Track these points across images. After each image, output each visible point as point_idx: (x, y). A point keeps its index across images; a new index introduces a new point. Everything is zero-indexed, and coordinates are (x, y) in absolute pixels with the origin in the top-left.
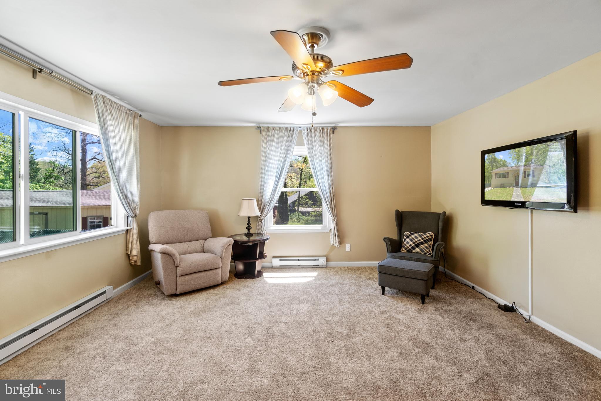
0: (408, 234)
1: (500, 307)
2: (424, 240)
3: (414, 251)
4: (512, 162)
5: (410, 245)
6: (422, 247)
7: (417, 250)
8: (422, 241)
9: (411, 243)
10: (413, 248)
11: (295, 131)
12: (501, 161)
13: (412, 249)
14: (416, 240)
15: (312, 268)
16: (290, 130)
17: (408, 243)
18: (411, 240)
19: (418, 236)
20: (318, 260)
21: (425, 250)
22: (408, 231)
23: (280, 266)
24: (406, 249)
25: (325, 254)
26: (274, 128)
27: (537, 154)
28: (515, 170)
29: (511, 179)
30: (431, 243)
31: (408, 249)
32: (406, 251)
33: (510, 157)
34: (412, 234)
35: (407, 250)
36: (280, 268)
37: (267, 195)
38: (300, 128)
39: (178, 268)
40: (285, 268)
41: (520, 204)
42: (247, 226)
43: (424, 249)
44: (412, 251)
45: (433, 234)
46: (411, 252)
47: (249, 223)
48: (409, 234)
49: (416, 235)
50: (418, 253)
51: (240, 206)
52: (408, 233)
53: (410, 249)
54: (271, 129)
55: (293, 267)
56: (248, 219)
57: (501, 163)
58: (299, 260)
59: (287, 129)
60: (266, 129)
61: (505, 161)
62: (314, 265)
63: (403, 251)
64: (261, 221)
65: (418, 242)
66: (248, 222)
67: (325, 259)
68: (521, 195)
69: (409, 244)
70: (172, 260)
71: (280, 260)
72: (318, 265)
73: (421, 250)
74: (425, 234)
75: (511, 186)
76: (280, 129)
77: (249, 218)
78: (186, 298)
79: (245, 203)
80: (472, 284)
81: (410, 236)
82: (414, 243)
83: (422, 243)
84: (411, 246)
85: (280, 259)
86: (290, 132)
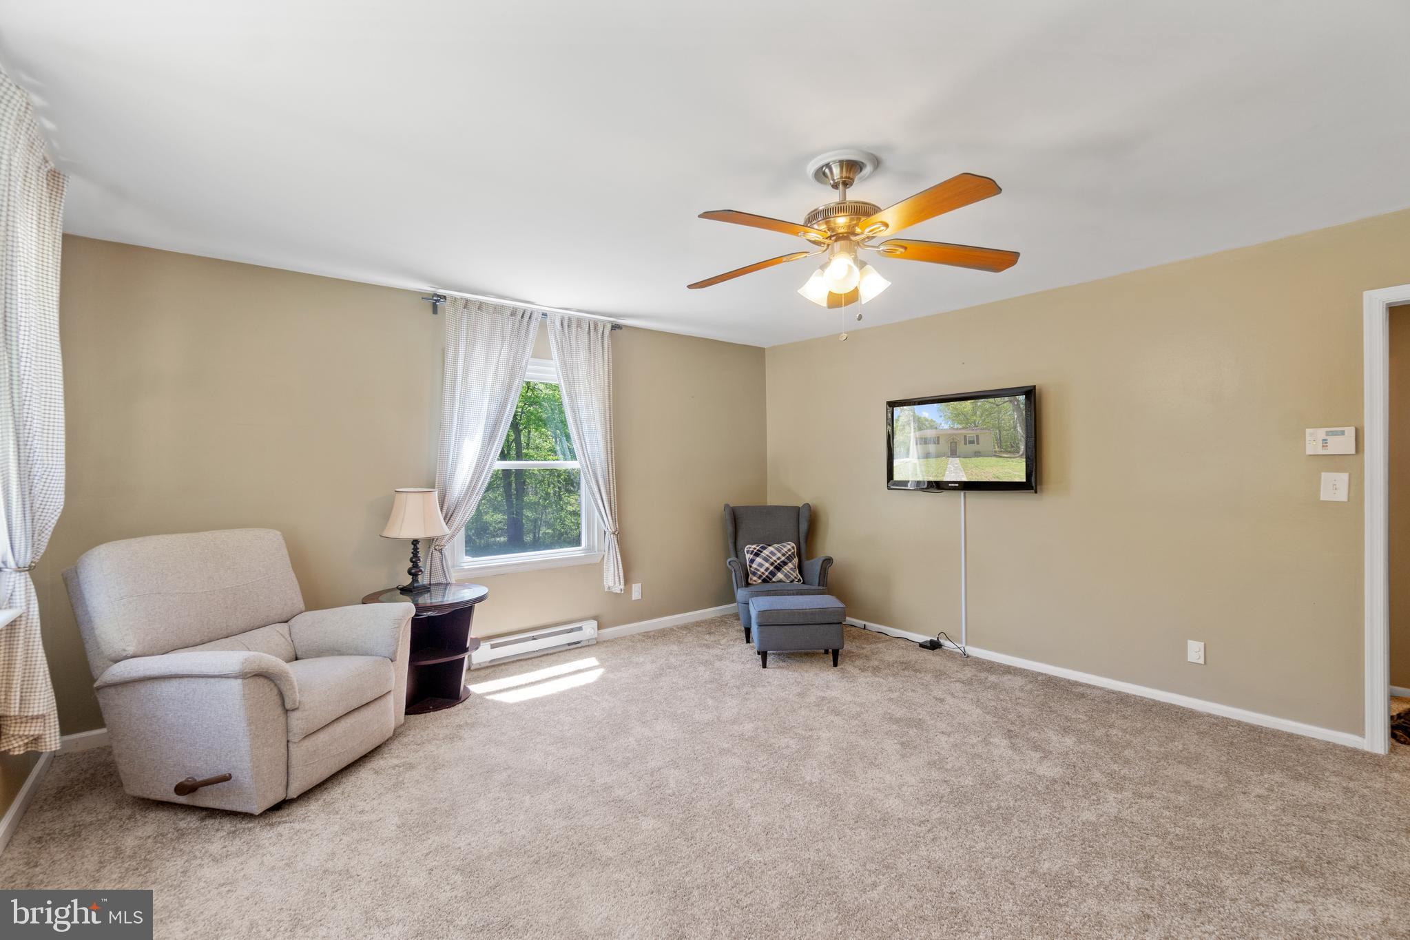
0: (755, 549)
1: (922, 645)
2: (786, 556)
3: (774, 580)
4: (945, 423)
5: (767, 569)
6: (785, 569)
7: (780, 576)
8: (783, 558)
9: (767, 565)
10: (773, 574)
11: (533, 322)
12: (927, 420)
13: (771, 576)
14: (774, 558)
15: (566, 650)
16: (522, 317)
17: (761, 565)
18: (766, 560)
19: (775, 551)
20: (580, 629)
21: (792, 574)
22: (753, 544)
23: (492, 661)
24: (760, 577)
25: (593, 613)
26: (481, 306)
27: (982, 415)
28: (950, 434)
29: (944, 446)
30: (796, 560)
31: (764, 576)
32: (760, 581)
33: (941, 416)
34: (764, 548)
35: (762, 578)
36: (494, 666)
38: (545, 315)
39: (294, 716)
40: (504, 664)
41: (957, 485)
42: (410, 565)
43: (790, 573)
44: (771, 579)
45: (794, 545)
46: (769, 582)
47: (415, 559)
48: (758, 548)
49: (771, 548)
50: (780, 581)
51: (386, 512)
52: (754, 546)
53: (767, 576)
54: (474, 308)
55: (522, 658)
56: (413, 546)
57: (927, 423)
58: (534, 638)
59: (513, 314)
60: (461, 304)
61: (932, 421)
62: (569, 644)
63: (755, 581)
64: (441, 551)
65: (778, 562)
66: (412, 555)
67: (594, 624)
68: (960, 467)
69: (764, 568)
70: (275, 691)
71: (493, 647)
72: (579, 642)
73: (786, 575)
74: (785, 547)
75: (944, 456)
76: (497, 309)
77: (415, 542)
78: (320, 802)
80: (860, 623)
81: (762, 552)
82: (772, 564)
83: (785, 563)
84: (769, 571)
85: (492, 643)
86: (520, 322)
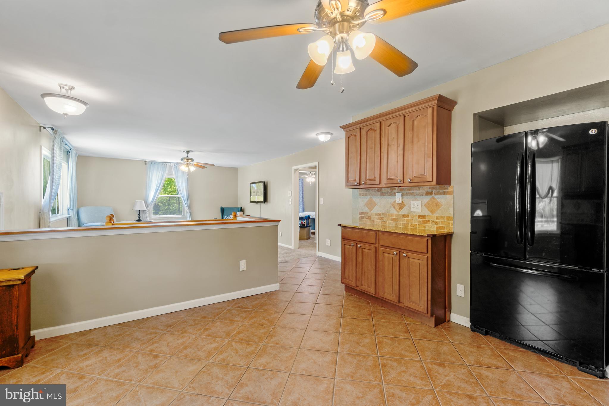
11: (167, 165)
16: (165, 165)
26: (155, 163)
34: (227, 217)
37: (150, 199)
38: (170, 163)
42: (138, 215)
47: (139, 214)
54: (153, 163)
59: (163, 164)
60: (150, 163)
64: (146, 213)
77: (139, 211)
79: (138, 203)
